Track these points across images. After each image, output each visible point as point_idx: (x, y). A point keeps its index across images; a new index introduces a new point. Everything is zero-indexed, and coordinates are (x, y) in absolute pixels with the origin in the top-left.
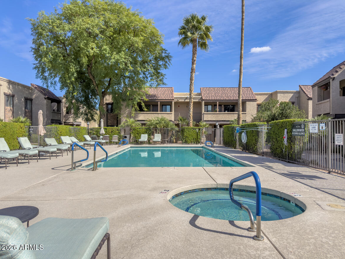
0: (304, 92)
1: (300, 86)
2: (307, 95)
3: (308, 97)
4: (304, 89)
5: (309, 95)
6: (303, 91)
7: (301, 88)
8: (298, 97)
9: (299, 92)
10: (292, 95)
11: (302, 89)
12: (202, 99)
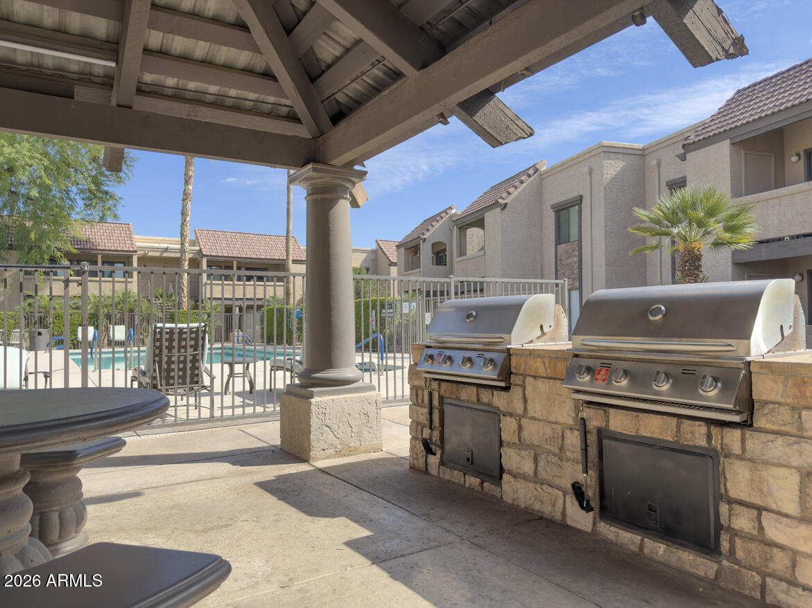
0: (384, 252)
1: (376, 241)
2: (388, 258)
3: (390, 260)
4: (382, 247)
5: (390, 258)
6: (382, 249)
7: (378, 244)
8: (374, 260)
9: (374, 252)
10: (364, 256)
11: (380, 247)
12: (202, 253)
